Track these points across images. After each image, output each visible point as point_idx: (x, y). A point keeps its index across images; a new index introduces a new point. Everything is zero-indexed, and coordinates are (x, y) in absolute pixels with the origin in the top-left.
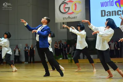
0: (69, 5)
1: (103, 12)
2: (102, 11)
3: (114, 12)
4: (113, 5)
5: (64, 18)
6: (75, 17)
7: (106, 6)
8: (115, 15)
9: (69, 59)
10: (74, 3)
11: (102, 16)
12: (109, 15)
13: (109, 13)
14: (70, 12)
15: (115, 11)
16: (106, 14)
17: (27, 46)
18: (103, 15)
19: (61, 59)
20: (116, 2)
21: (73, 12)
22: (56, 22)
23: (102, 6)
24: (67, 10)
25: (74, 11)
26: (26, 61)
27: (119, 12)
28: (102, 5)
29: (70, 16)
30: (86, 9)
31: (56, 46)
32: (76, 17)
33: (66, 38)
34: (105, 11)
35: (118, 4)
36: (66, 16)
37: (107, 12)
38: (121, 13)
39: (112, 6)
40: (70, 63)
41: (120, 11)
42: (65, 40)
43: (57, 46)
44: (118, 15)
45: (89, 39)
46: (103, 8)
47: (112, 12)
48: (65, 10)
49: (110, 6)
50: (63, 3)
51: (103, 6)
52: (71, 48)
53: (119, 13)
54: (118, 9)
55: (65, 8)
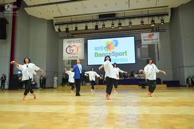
0: (73, 48)
2: (95, 53)
3: (103, 54)
5: (69, 57)
6: (77, 57)
8: (104, 56)
10: (76, 47)
12: (100, 56)
14: (73, 53)
17: (41, 76)
20: (105, 48)
21: (75, 54)
22: (64, 59)
25: (76, 52)
26: (40, 87)
27: (107, 54)
28: (96, 49)
35: (106, 49)
36: (71, 55)
37: (99, 54)
39: (102, 50)
46: (96, 51)
48: (70, 52)
50: (69, 46)
54: (106, 52)
55: (70, 50)
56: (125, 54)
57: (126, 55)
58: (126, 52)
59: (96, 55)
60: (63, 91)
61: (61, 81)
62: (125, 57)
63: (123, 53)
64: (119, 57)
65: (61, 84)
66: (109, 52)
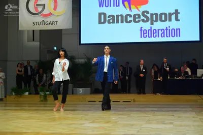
1: (102, 16)
2: (100, 14)
3: (120, 17)
4: (119, 6)
5: (35, 23)
6: (53, 23)
7: (107, 5)
8: (122, 22)
9: (42, 94)
11: (100, 22)
12: (111, 21)
13: (111, 17)
15: (122, 16)
16: (107, 19)
18: (102, 21)
19: (27, 93)
20: (124, 1)
21: (51, 14)
22: (20, 29)
23: (100, 7)
24: (40, 9)
25: (52, 11)
27: (128, 17)
28: (101, 4)
29: (46, 20)
30: (73, 9)
31: (19, 71)
32: (55, 23)
33: (38, 58)
34: (105, 14)
35: (126, 4)
36: (39, 19)
37: (109, 17)
38: (132, 19)
39: (117, 6)
40: (42, 101)
41: (130, 16)
42: (36, 61)
43: (21, 71)
44: (127, 22)
45: (77, 60)
47: (118, 16)
49: (114, 6)
51: (103, 7)
52: (45, 75)
53: (129, 19)
54: (127, 12)
55: (38, 5)
56: (173, 17)
57: (177, 19)
58: (177, 12)
59: (103, 19)
60: (19, 106)
61: (13, 83)
62: (173, 24)
63: (170, 14)
64: (158, 25)
65: (13, 90)
66: (134, 11)
